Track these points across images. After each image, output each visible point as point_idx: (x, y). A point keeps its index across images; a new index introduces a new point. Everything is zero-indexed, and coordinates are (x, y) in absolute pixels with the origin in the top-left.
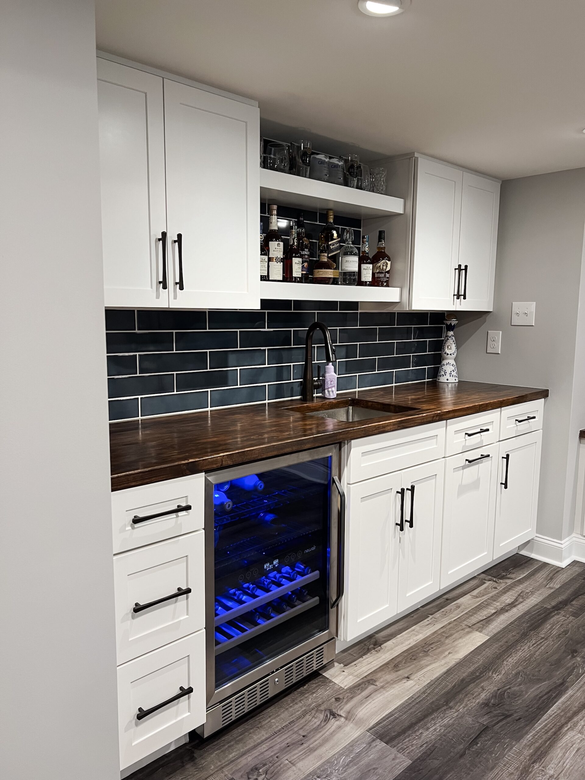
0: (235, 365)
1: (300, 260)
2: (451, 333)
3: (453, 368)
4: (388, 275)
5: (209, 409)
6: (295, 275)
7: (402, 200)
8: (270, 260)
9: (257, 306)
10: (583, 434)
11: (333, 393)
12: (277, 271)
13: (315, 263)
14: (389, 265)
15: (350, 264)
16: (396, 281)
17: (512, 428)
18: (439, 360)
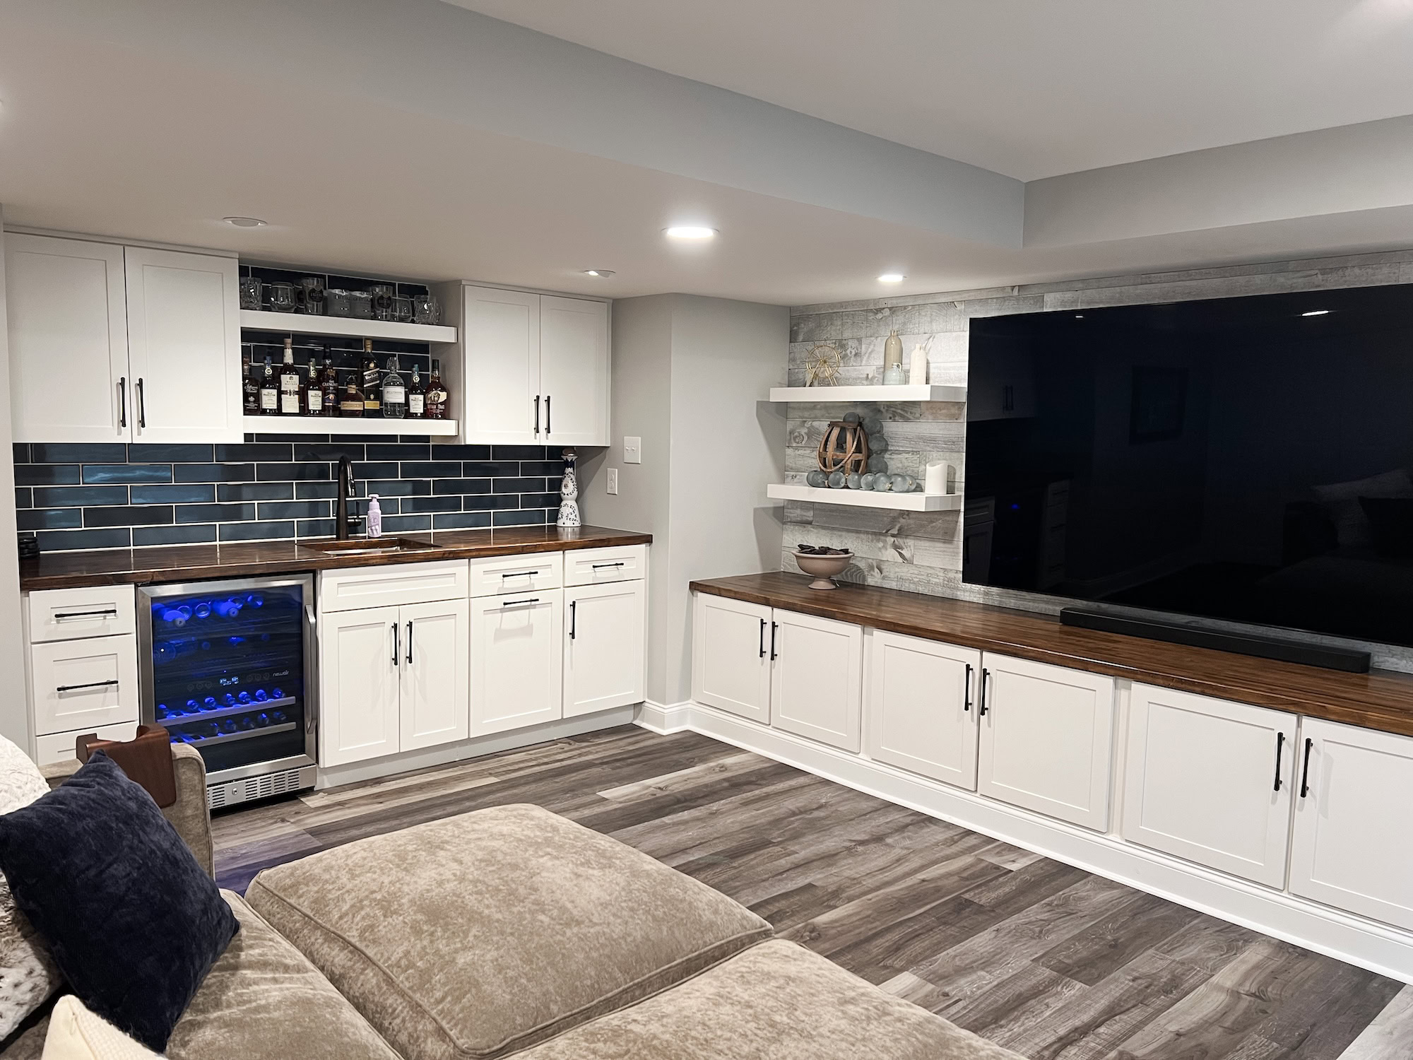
0: (251, 498)
1: (320, 393)
2: (569, 470)
3: (571, 510)
4: (442, 407)
5: (218, 543)
6: (311, 407)
7: (453, 329)
8: (280, 393)
9: (241, 441)
10: (695, 587)
11: (376, 531)
12: (291, 404)
13: (342, 396)
14: (443, 396)
15: (395, 394)
16: (454, 413)
17: (587, 574)
18: (557, 501)
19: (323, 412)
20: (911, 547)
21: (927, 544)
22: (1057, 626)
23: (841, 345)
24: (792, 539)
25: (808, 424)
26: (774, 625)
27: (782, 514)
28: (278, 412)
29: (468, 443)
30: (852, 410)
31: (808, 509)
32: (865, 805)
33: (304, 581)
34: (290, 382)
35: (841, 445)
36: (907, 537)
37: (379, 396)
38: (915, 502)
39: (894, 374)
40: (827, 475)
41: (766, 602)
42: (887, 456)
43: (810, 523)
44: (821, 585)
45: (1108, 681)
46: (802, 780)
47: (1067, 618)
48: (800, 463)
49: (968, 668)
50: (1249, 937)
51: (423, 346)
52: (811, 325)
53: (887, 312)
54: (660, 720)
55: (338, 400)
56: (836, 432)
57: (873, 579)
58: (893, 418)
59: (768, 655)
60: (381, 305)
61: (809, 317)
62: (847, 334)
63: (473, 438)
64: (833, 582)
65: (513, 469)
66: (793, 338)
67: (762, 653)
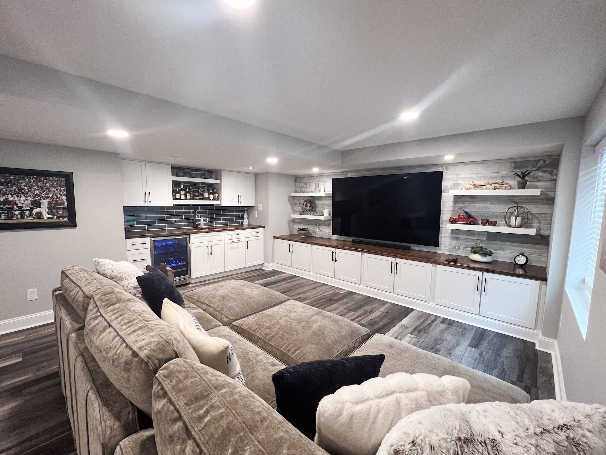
0: (174, 219)
1: (189, 195)
2: (246, 212)
3: (246, 221)
4: (217, 198)
5: (166, 229)
6: (187, 198)
7: (219, 180)
8: (180, 195)
9: (172, 206)
10: (275, 237)
11: (202, 226)
12: (183, 197)
13: (194, 195)
14: (217, 195)
15: (206, 195)
16: (220, 199)
17: (250, 235)
18: (243, 219)
19: (190, 199)
20: (322, 228)
21: (325, 227)
22: (351, 243)
23: (306, 184)
24: (296, 227)
25: (299, 201)
26: (292, 245)
27: (294, 221)
28: (180, 199)
29: (223, 206)
30: (309, 198)
31: (300, 220)
32: (312, 282)
33: (187, 236)
34: (183, 192)
35: (306, 206)
36: (321, 225)
37: (203, 195)
38: (322, 218)
39: (317, 190)
40: (303, 212)
41: (290, 240)
42: (316, 208)
43: (300, 223)
44: (303, 236)
45: (360, 253)
46: (299, 278)
47: (353, 242)
48: (298, 210)
49: (333, 252)
50: (387, 302)
51: (212, 184)
52: (300, 179)
53: (315, 177)
54: (267, 267)
55: (193, 196)
56: (305, 203)
57: (314, 235)
58: (317, 200)
59: (291, 252)
60: (203, 175)
61: (299, 177)
62: (307, 181)
63: (224, 205)
64: (305, 236)
65: (233, 212)
66: (296, 182)
67: (290, 251)
